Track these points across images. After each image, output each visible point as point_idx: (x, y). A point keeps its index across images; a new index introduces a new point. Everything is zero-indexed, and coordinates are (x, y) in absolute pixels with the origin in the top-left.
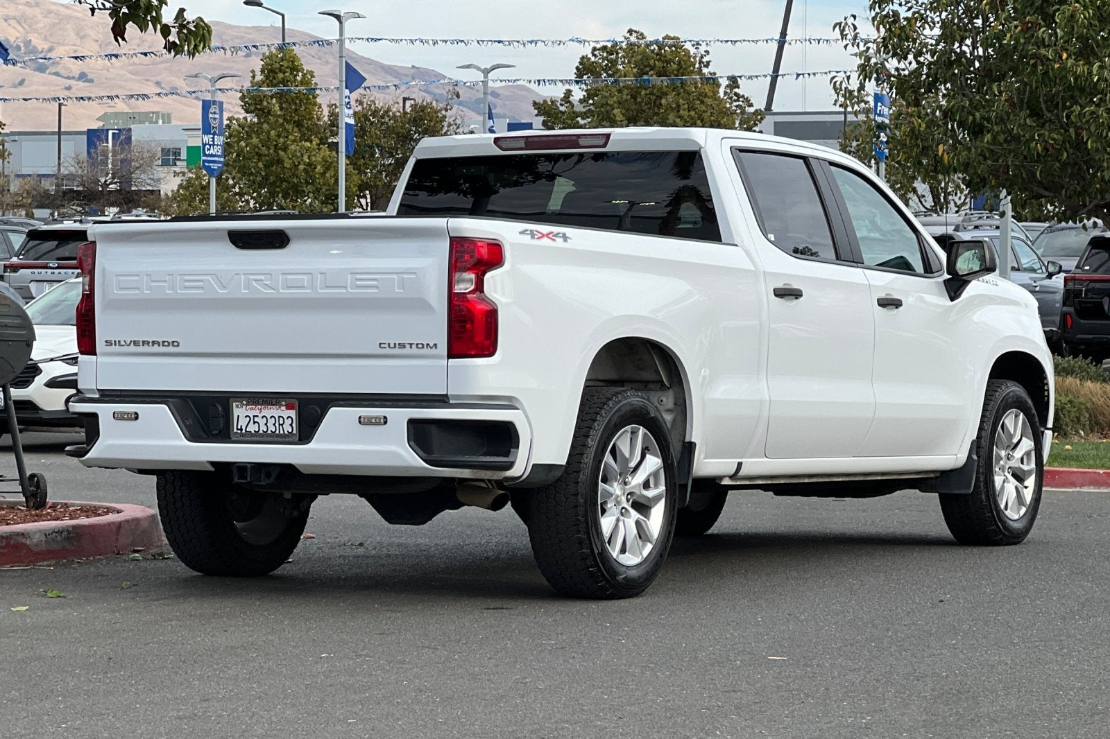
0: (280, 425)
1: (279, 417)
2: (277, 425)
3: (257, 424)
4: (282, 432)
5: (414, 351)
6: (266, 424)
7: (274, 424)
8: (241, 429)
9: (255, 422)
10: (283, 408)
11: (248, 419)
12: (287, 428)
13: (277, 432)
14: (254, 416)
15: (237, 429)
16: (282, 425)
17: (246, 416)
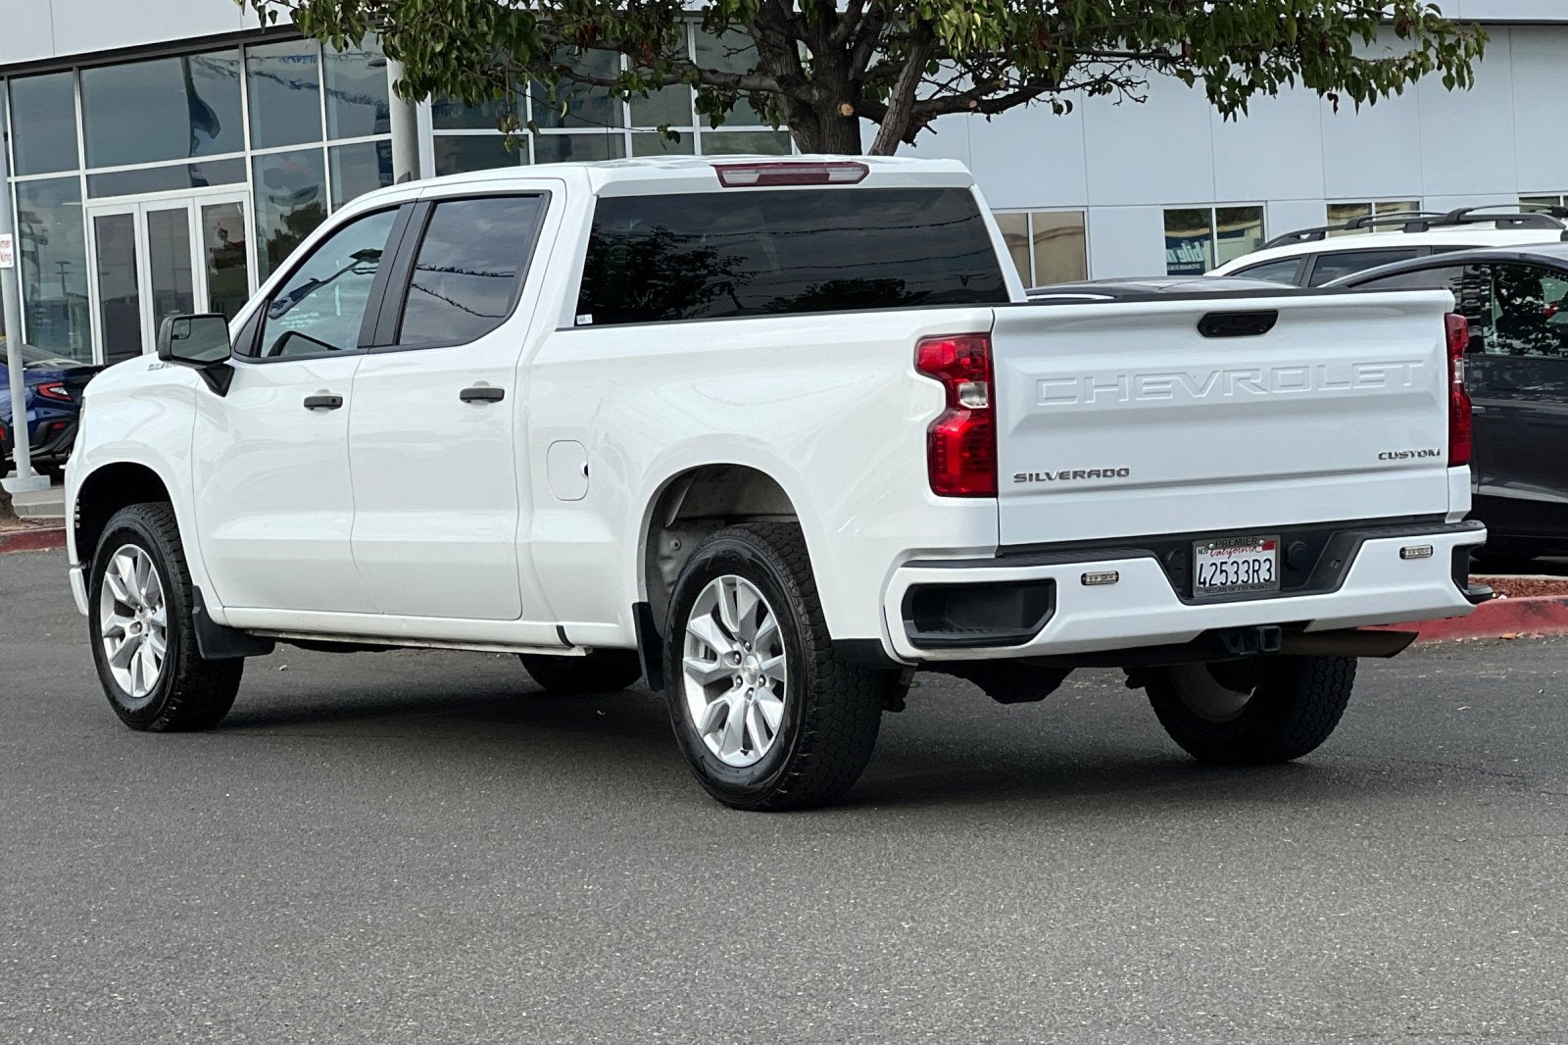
0: (1254, 571)
1: (1254, 561)
2: (1251, 572)
3: (1224, 574)
4: (1256, 581)
5: (1417, 460)
6: (1236, 573)
7: (1247, 572)
8: (1204, 583)
9: (1222, 571)
10: (1259, 549)
11: (1214, 567)
12: (1264, 575)
13: (1250, 581)
14: (1222, 563)
15: (1200, 583)
16: (1257, 571)
17: (1212, 565)
